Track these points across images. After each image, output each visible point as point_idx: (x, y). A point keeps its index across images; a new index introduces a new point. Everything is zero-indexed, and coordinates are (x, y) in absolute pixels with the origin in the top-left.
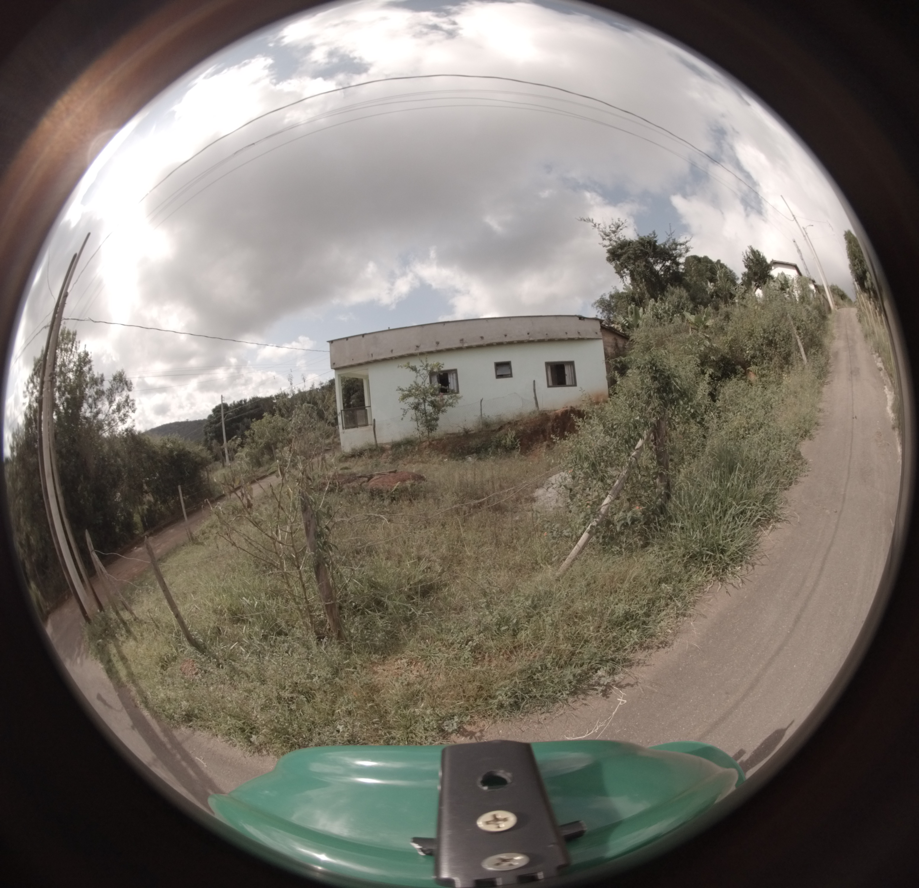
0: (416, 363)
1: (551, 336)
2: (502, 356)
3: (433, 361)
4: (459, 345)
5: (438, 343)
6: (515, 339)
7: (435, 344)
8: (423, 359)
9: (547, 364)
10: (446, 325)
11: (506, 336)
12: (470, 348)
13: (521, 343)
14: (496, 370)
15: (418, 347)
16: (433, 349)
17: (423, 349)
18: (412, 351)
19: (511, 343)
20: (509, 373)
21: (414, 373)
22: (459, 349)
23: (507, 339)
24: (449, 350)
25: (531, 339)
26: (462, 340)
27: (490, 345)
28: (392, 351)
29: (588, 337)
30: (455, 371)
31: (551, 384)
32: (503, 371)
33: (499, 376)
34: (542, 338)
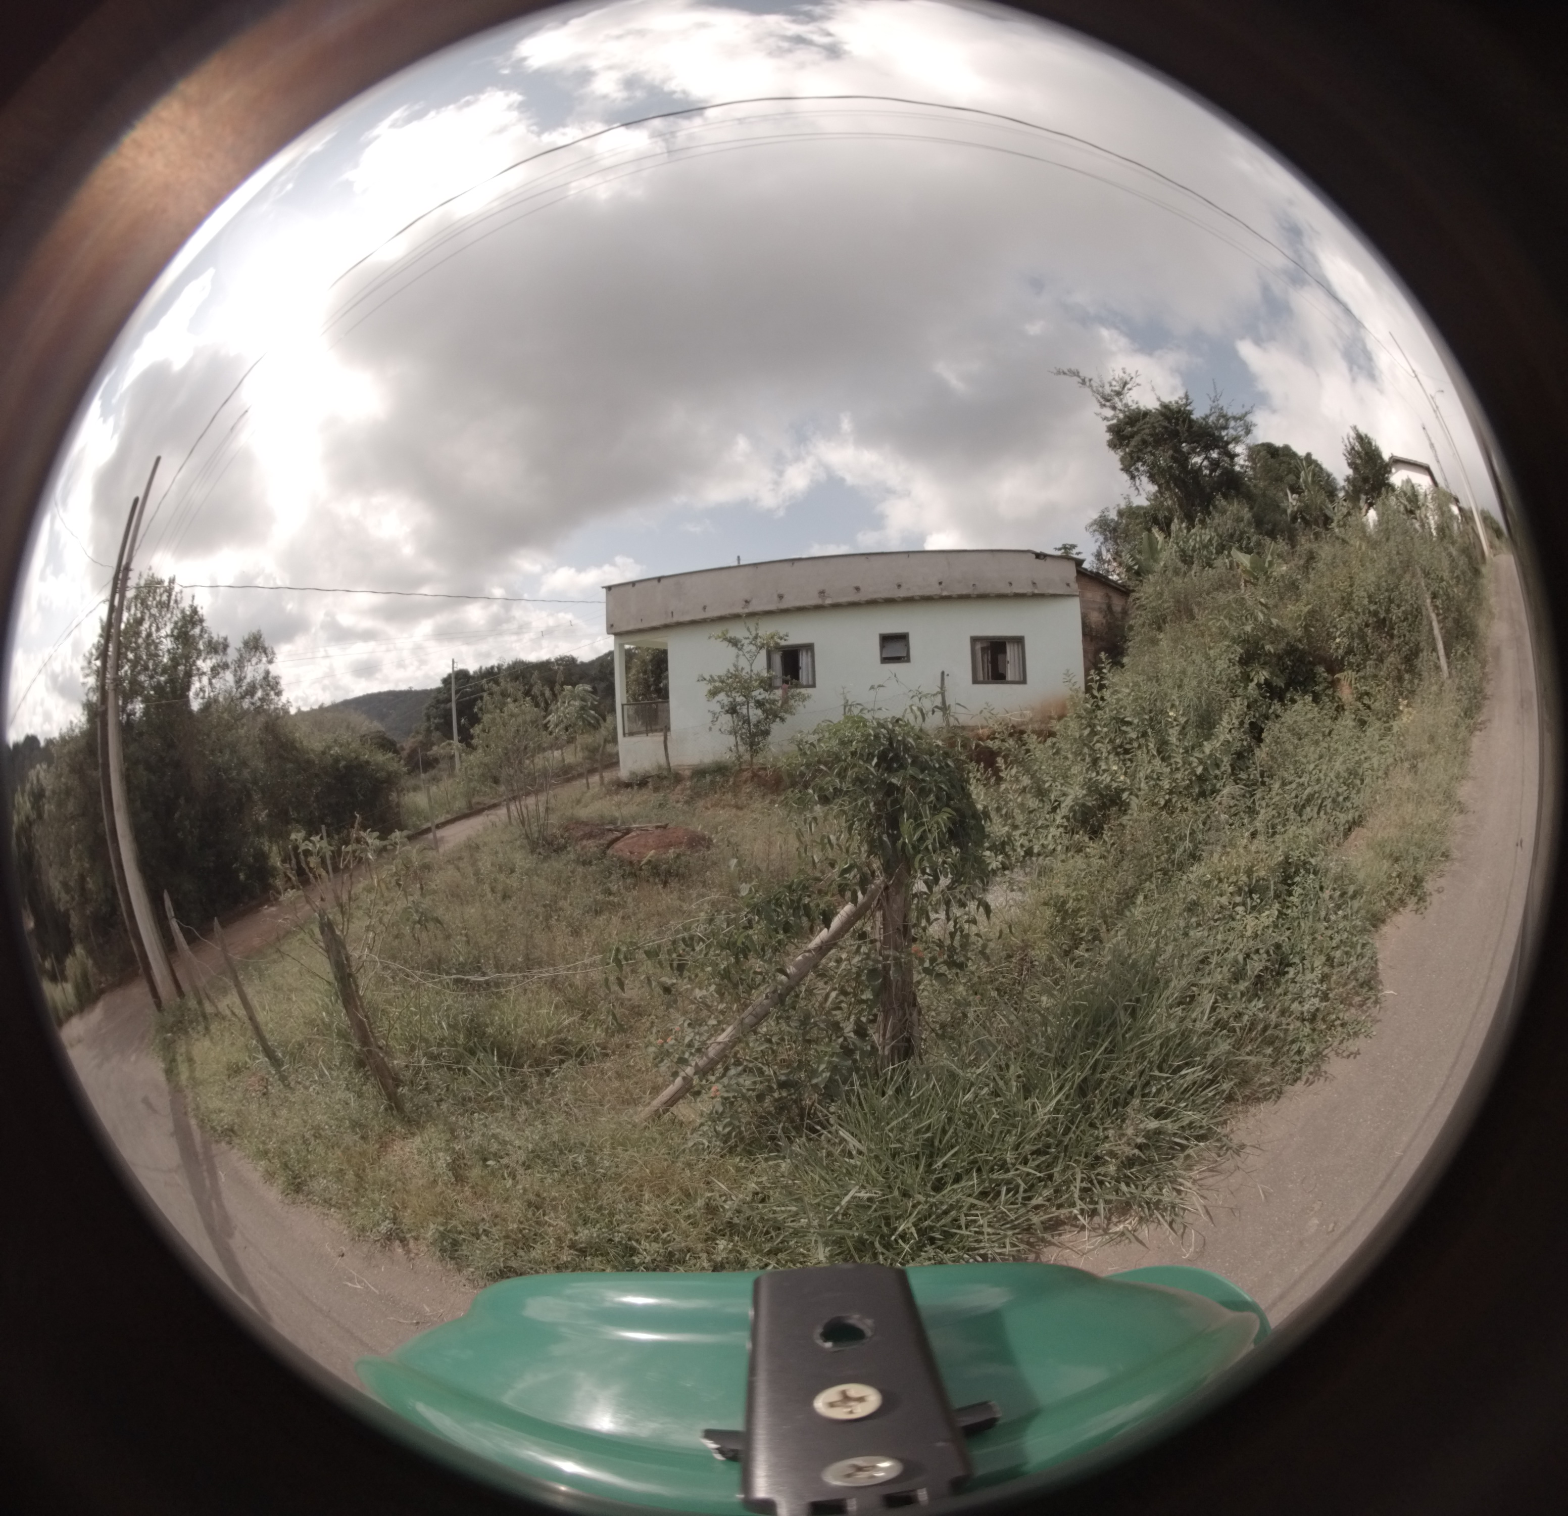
0: (738, 631)
1: (981, 590)
2: (893, 622)
3: (767, 629)
4: (816, 601)
5: (781, 597)
6: (917, 592)
7: (775, 598)
8: (751, 624)
9: (974, 640)
10: (796, 564)
11: (899, 586)
12: (836, 606)
13: (928, 599)
14: (882, 647)
15: (747, 602)
16: (772, 607)
17: (756, 606)
18: (738, 610)
19: (909, 600)
20: (904, 654)
21: (733, 651)
22: (818, 608)
23: (902, 593)
24: (801, 610)
25: (945, 593)
26: (822, 593)
27: (872, 603)
28: (705, 608)
29: (1051, 591)
30: (809, 647)
31: (980, 677)
32: (895, 650)
33: (885, 660)
34: (965, 592)
